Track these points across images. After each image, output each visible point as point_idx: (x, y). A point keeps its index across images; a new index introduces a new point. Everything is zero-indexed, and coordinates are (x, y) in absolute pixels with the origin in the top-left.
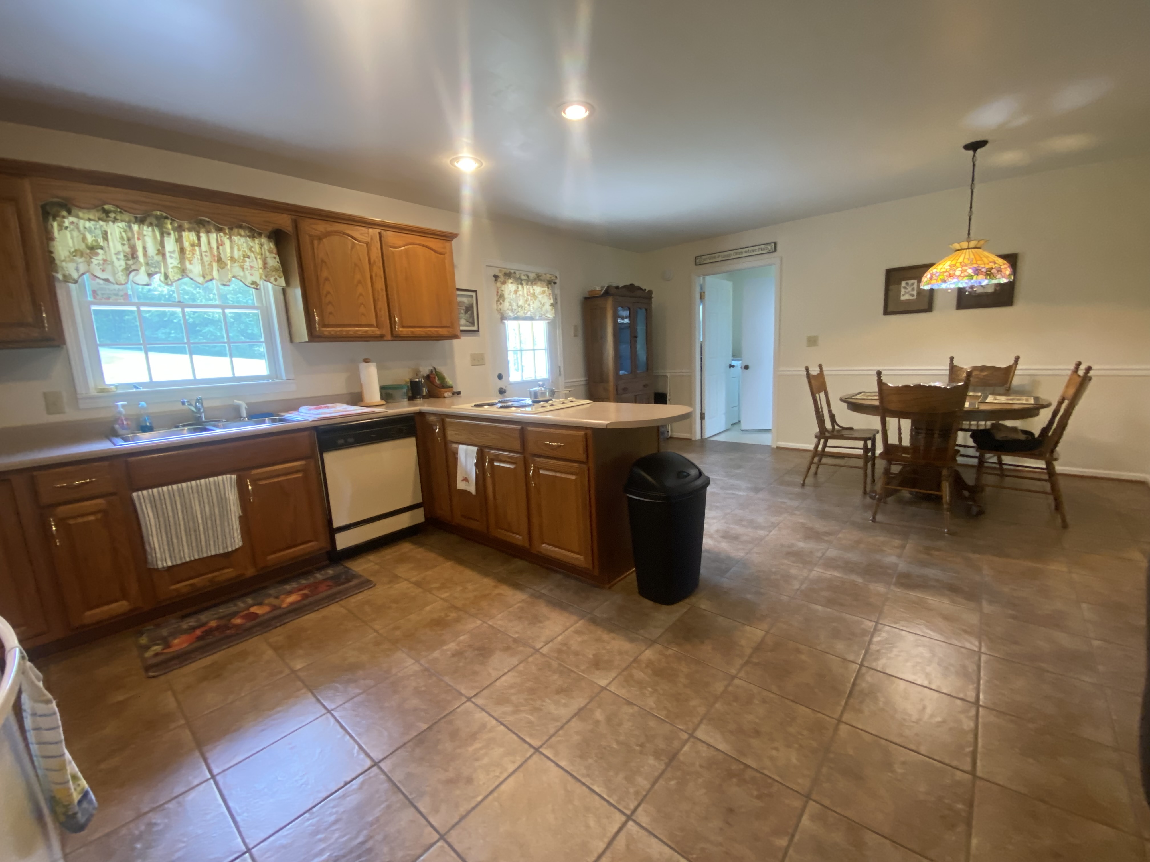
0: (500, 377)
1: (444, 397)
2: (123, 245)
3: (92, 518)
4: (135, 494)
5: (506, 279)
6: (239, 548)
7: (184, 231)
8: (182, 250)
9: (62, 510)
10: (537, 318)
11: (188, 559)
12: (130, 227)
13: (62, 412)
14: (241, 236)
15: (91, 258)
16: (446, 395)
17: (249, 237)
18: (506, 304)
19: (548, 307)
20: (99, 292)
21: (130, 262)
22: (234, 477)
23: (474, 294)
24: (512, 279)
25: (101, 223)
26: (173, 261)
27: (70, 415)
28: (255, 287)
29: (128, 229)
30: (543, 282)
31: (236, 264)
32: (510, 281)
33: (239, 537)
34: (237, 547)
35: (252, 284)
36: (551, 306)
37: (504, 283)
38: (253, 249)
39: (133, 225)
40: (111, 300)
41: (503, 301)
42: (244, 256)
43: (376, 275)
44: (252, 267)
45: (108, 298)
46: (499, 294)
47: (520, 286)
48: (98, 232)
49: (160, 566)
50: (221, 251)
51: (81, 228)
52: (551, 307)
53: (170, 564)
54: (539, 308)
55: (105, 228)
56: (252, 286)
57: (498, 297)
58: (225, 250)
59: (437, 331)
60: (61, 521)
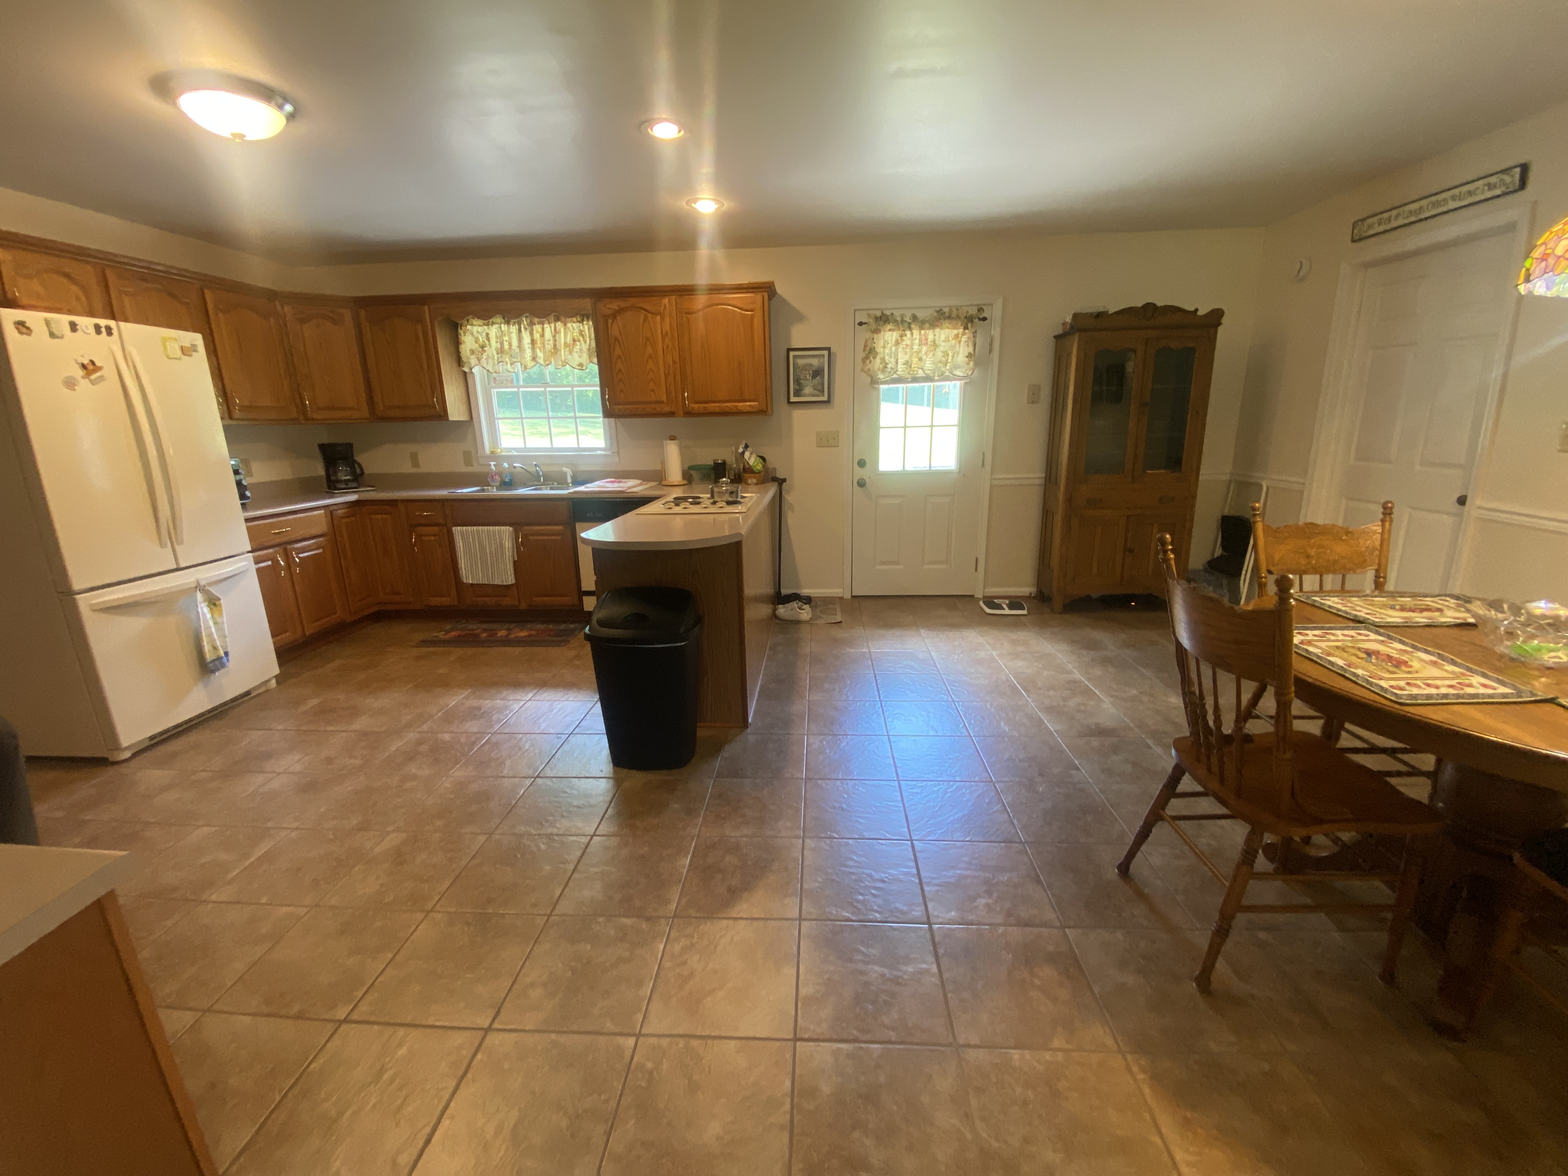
0: (862, 464)
2: (497, 342)
3: (432, 538)
4: (453, 528)
5: (879, 325)
6: (512, 585)
7: (535, 324)
8: (533, 342)
9: (419, 529)
10: (936, 378)
11: (481, 583)
12: (500, 327)
13: (472, 465)
14: (574, 322)
15: (482, 354)
17: (579, 322)
18: (877, 363)
19: (961, 358)
20: (497, 379)
21: (500, 355)
22: (511, 529)
23: (826, 353)
24: (891, 324)
25: (485, 327)
26: (528, 353)
27: (475, 469)
28: (581, 368)
29: (499, 329)
30: (954, 322)
31: (568, 349)
32: (889, 327)
33: (513, 576)
34: (510, 583)
35: (579, 366)
36: (967, 357)
37: (877, 331)
38: (583, 333)
39: (503, 325)
40: (504, 385)
41: (875, 358)
42: (574, 341)
44: (581, 350)
45: (502, 383)
46: (868, 349)
47: (908, 333)
48: (484, 334)
49: (465, 582)
50: (557, 339)
51: (475, 333)
52: (967, 359)
53: (471, 582)
54: (940, 362)
55: (487, 331)
56: (578, 368)
57: (867, 352)
58: (560, 338)
60: (419, 536)
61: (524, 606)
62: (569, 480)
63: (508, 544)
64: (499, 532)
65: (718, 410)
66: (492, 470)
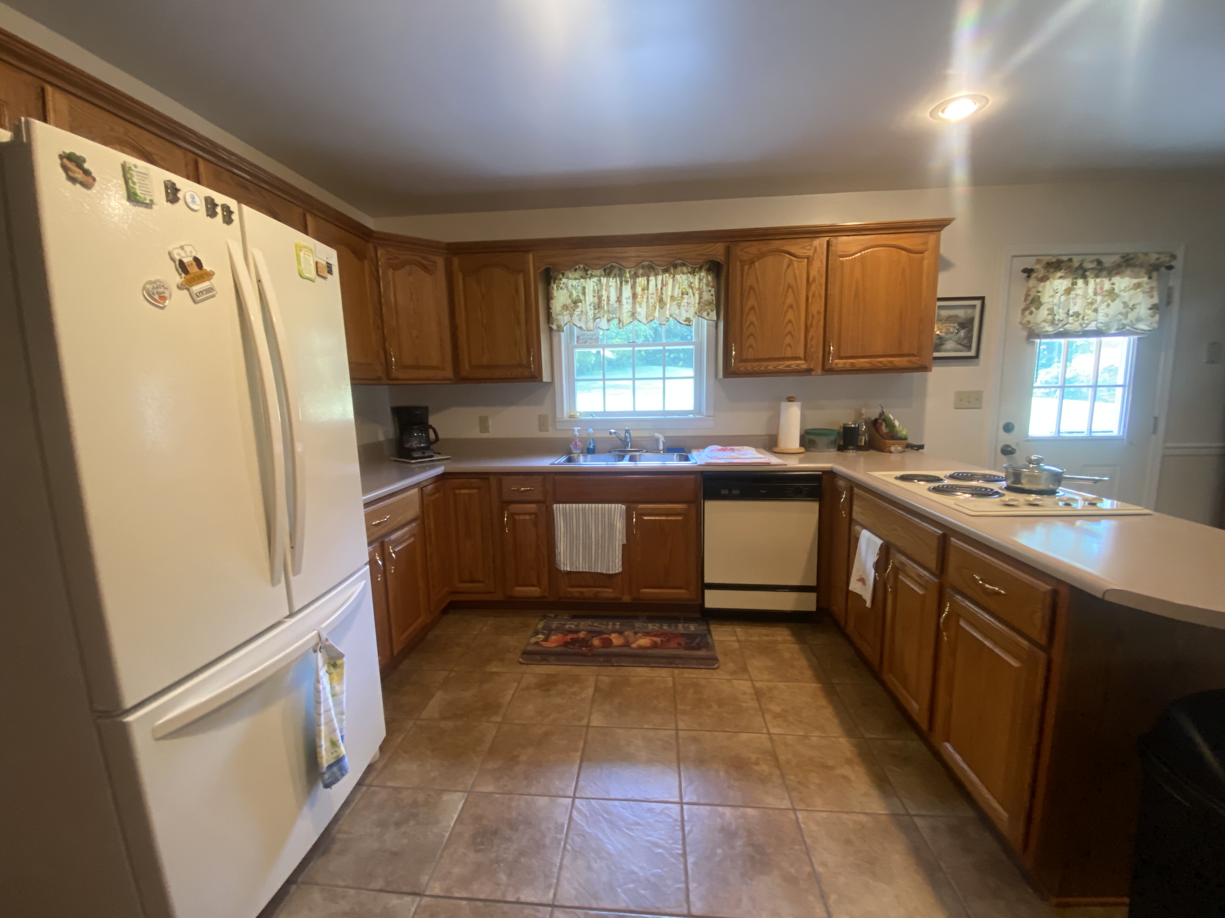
0: (1008, 428)
1: (890, 452)
2: (594, 296)
3: (528, 517)
4: (555, 506)
5: (1048, 271)
6: (619, 573)
7: (638, 277)
8: (634, 296)
9: (514, 508)
10: (1113, 332)
11: (581, 570)
12: (600, 281)
13: (547, 431)
14: (683, 273)
15: (574, 310)
16: (893, 449)
17: (690, 273)
18: (1043, 313)
19: (1143, 310)
20: (581, 338)
21: (596, 311)
22: (624, 507)
23: (978, 303)
24: (1062, 271)
25: (582, 280)
26: (627, 306)
27: (551, 434)
28: (688, 324)
29: (598, 283)
30: (1137, 270)
31: (675, 303)
32: (1059, 274)
33: (620, 563)
34: (617, 572)
35: (685, 321)
36: (1151, 309)
37: (1044, 279)
38: (692, 285)
39: (602, 278)
40: (587, 344)
41: (1038, 308)
42: (682, 294)
43: (814, 295)
44: (688, 303)
45: (585, 342)
46: (1030, 298)
47: (1080, 282)
48: (580, 288)
49: (562, 569)
50: (664, 292)
51: (570, 287)
52: (1150, 312)
53: (569, 569)
54: (1120, 314)
55: (584, 284)
56: (685, 323)
57: (1028, 302)
58: (667, 290)
59: (891, 362)
60: (511, 515)
61: (626, 598)
62: (661, 447)
63: (620, 525)
64: (610, 510)
65: (868, 366)
66: (575, 435)
